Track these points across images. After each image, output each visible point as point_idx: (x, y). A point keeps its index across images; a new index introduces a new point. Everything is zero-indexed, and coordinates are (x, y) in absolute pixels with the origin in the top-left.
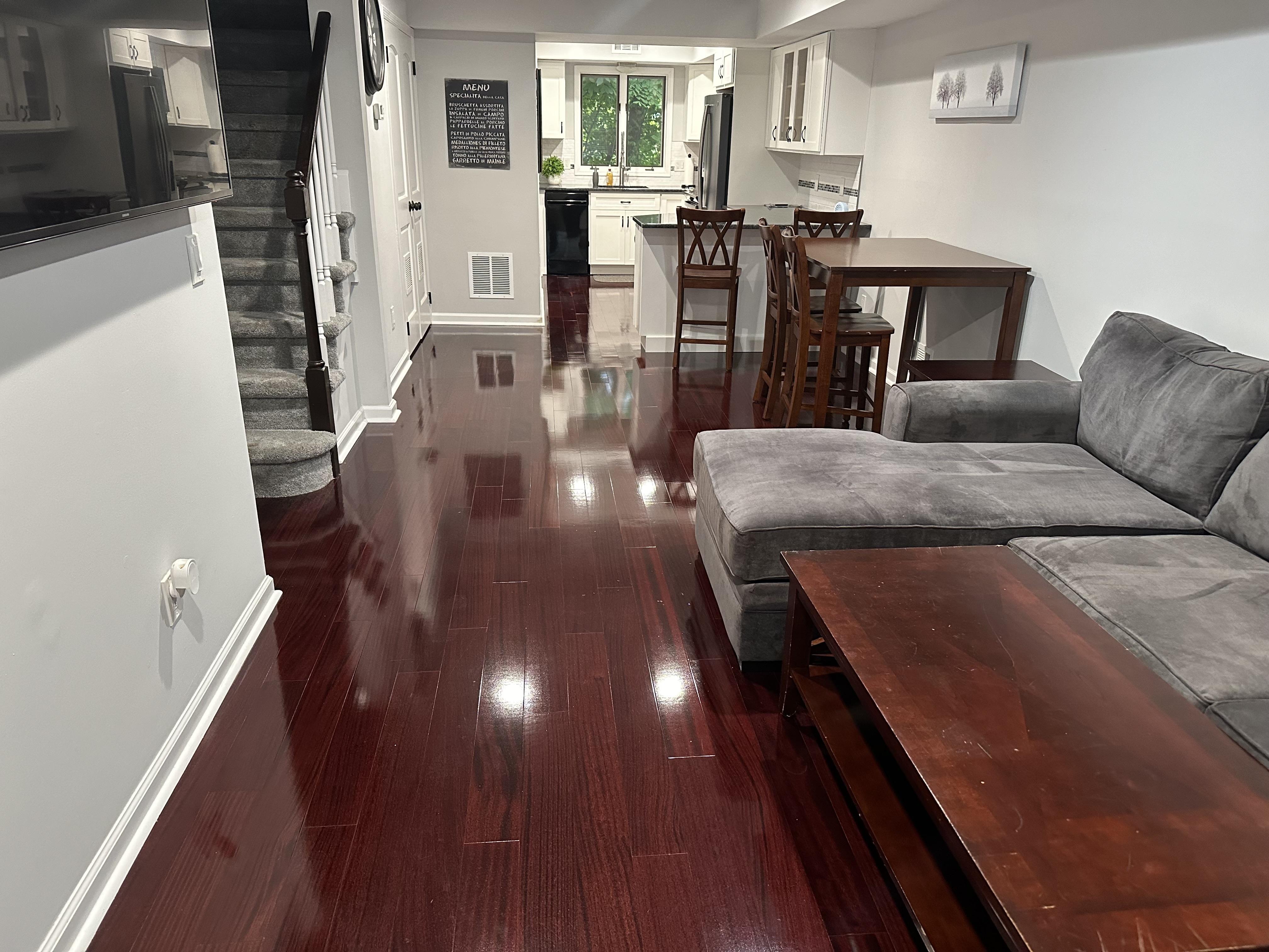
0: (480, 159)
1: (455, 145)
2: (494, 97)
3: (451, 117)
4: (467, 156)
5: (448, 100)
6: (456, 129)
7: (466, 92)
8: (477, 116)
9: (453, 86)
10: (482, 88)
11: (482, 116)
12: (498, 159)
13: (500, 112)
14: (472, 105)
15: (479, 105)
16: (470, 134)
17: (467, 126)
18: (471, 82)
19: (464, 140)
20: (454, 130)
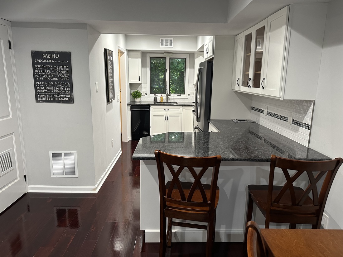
0: (55, 98)
1: (39, 90)
2: (62, 62)
3: (36, 74)
4: (47, 96)
5: (34, 63)
6: (40, 81)
7: (44, 58)
8: (52, 73)
9: (36, 55)
10: (55, 56)
11: (55, 73)
12: (65, 97)
13: (66, 70)
14: (49, 66)
15: (53, 67)
16: (48, 83)
17: (46, 79)
18: (48, 53)
19: (44, 87)
20: (38, 81)
